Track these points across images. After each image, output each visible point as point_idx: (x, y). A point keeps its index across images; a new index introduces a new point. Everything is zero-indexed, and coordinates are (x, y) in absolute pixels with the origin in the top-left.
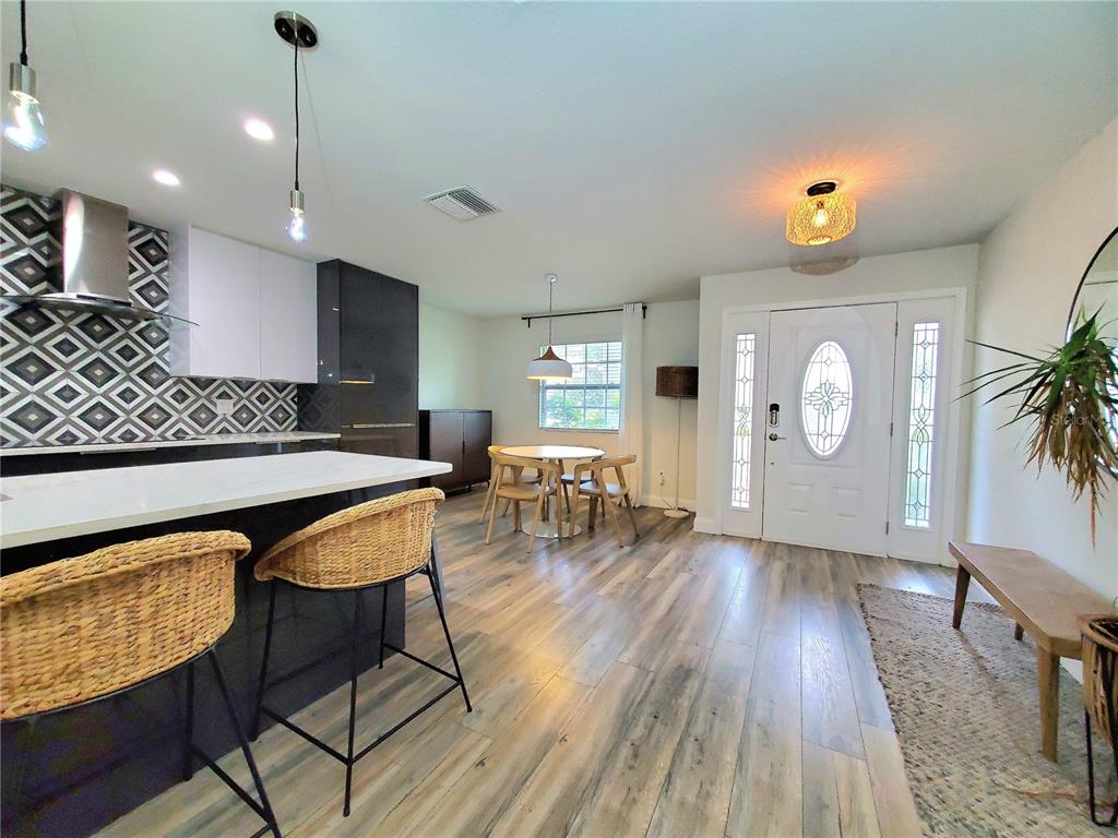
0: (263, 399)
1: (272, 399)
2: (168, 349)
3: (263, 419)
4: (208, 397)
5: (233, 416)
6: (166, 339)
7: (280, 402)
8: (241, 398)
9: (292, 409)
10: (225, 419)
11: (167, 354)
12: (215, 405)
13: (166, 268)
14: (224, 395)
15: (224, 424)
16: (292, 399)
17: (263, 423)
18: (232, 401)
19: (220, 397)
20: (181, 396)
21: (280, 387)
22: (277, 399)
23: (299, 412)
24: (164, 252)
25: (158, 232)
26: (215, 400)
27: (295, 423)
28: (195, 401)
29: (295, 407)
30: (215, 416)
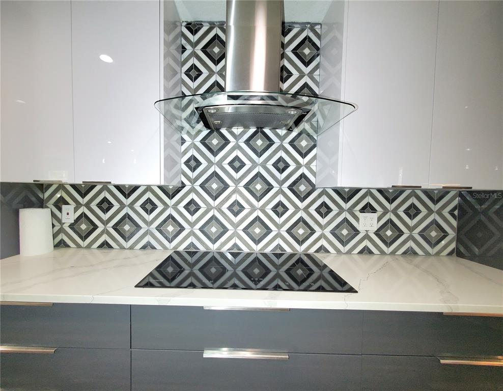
0: (412, 212)
1: (424, 212)
2: (314, 158)
3: (411, 238)
4: (350, 211)
5: (377, 233)
6: (314, 146)
7: (434, 216)
8: (386, 211)
9: (450, 225)
10: (367, 237)
11: (314, 163)
12: (357, 219)
13: (317, 67)
14: (368, 208)
15: (366, 243)
16: (451, 213)
17: (411, 244)
18: (375, 216)
19: (363, 210)
20: (324, 210)
21: (435, 196)
22: (431, 212)
23: (459, 230)
24: (318, 49)
25: (312, 26)
26: (358, 214)
27: (453, 246)
28: (338, 215)
29: (454, 223)
30: (357, 232)
